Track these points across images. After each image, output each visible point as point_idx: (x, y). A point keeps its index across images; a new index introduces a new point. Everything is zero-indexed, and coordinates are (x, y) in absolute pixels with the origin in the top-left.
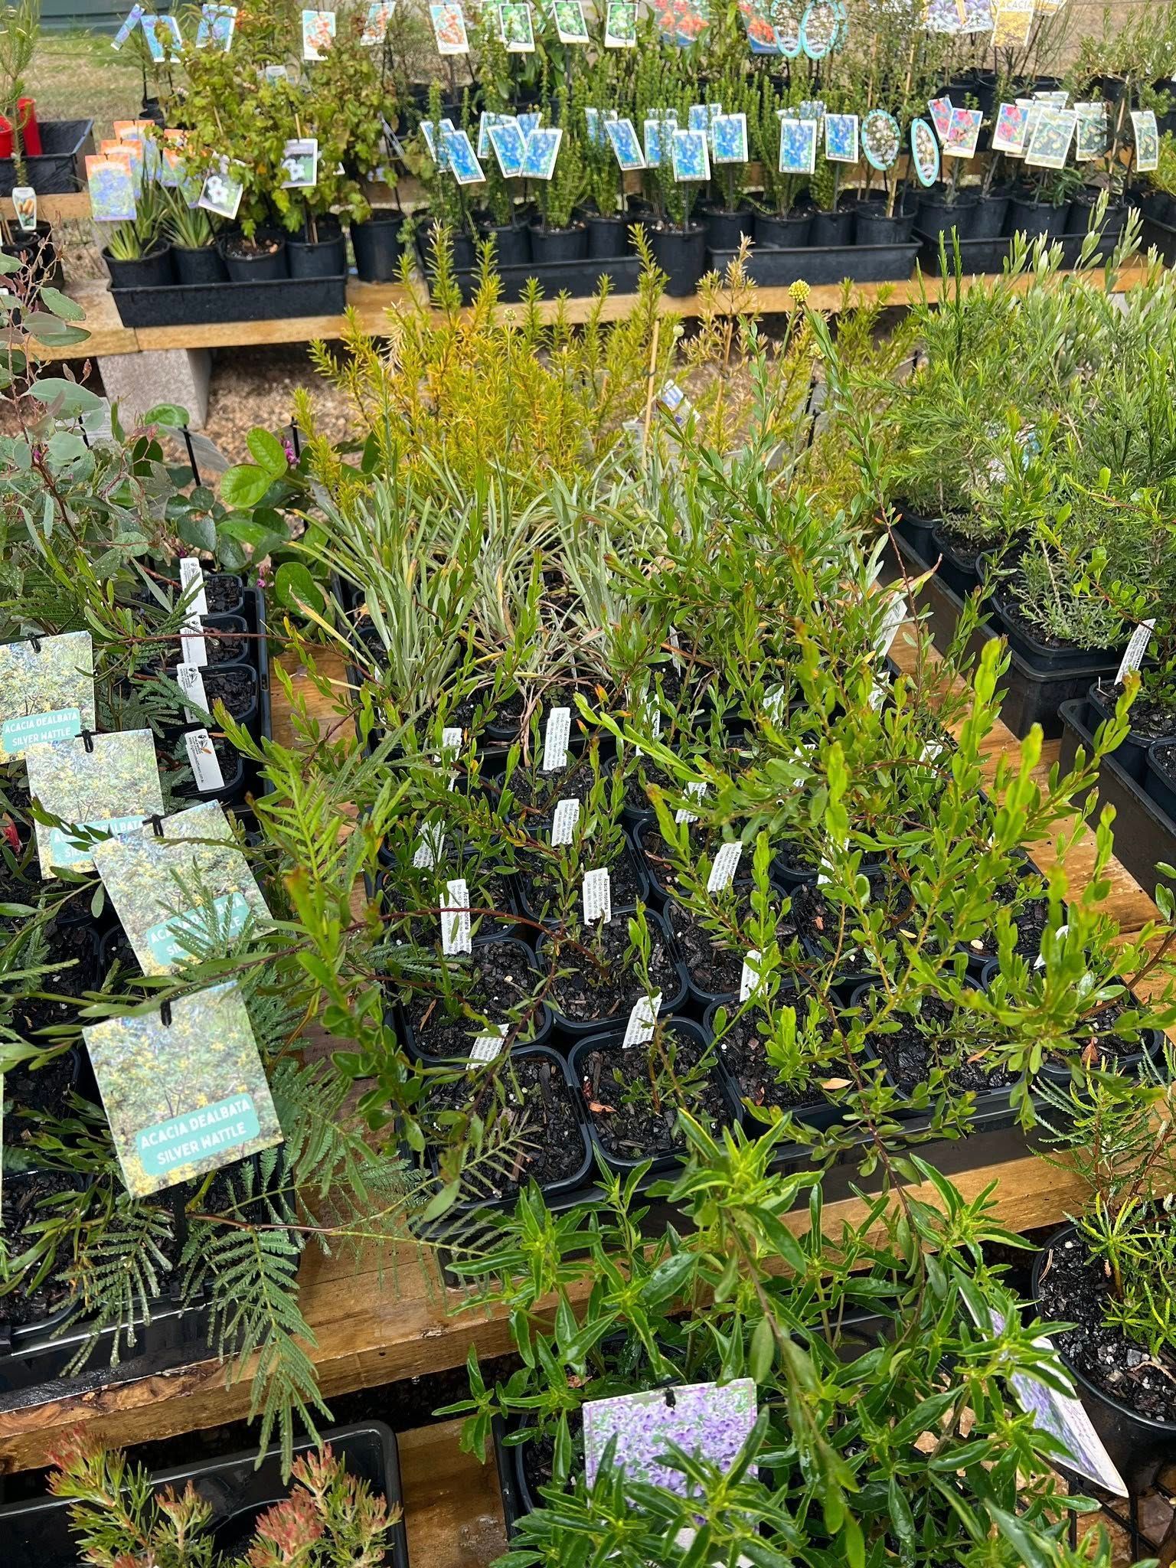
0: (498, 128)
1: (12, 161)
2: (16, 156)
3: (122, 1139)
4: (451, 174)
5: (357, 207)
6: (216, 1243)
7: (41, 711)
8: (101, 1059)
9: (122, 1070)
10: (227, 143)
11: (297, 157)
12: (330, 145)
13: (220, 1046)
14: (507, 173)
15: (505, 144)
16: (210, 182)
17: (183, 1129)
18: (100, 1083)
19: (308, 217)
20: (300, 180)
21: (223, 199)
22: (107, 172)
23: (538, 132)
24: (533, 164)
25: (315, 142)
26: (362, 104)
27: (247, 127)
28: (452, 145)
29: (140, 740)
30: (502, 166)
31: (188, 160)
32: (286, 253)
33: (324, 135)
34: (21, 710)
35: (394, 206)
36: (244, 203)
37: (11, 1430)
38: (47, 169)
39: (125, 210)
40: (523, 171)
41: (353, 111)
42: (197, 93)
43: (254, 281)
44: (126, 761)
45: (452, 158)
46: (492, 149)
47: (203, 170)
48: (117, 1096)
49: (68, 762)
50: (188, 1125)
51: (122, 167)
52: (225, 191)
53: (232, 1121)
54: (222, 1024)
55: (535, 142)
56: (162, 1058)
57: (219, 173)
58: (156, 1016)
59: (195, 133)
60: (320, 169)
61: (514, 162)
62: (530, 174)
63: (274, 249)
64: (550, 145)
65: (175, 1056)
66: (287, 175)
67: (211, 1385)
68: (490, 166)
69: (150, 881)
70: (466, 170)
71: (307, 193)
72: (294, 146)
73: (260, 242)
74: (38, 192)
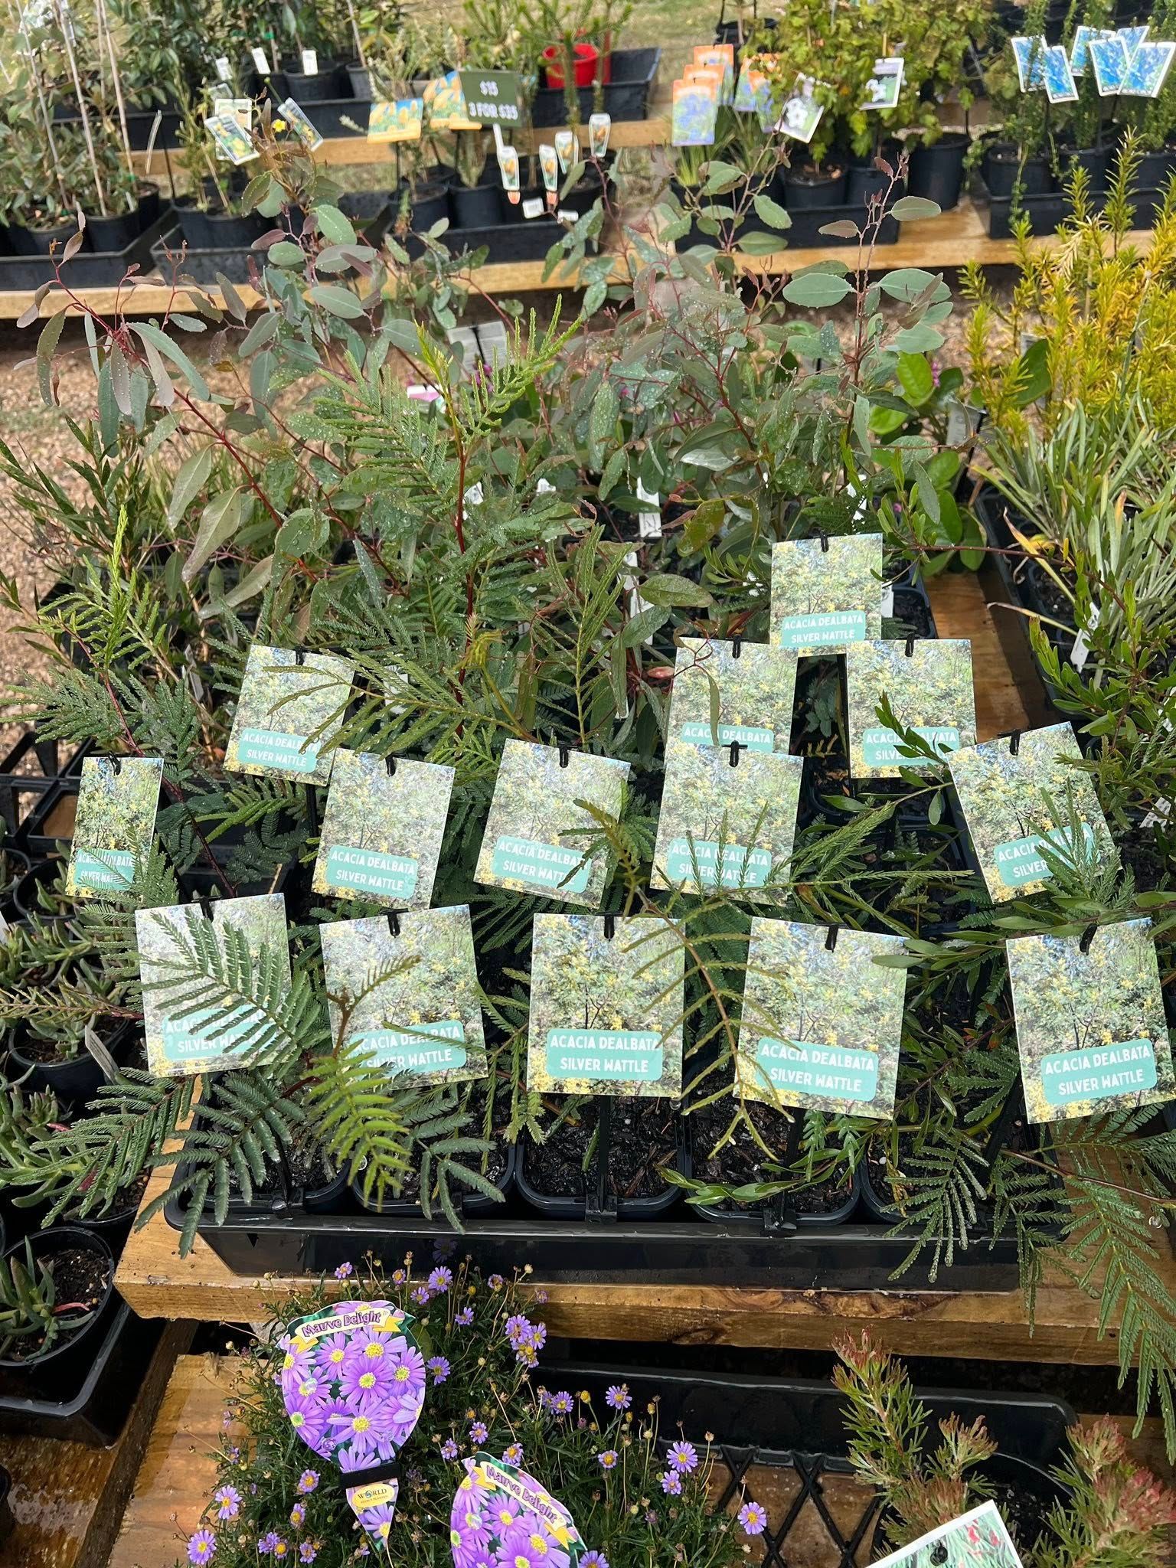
0: (1101, 43)
1: (592, 89)
2: (596, 83)
3: (1028, 1060)
4: (1044, 92)
5: (930, 128)
6: (1018, 1181)
7: (825, 610)
8: (1020, 973)
9: (1038, 990)
10: (817, 63)
11: (879, 78)
12: (918, 64)
13: (1129, 984)
14: (1104, 90)
15: (1105, 59)
16: (789, 105)
17: (1086, 1064)
18: (1016, 998)
19: (877, 142)
20: (881, 101)
21: (801, 123)
22: (693, 97)
23: (1144, 45)
24: (1136, 81)
25: (901, 61)
26: (954, 20)
27: (839, 47)
28: (1049, 61)
29: (959, 650)
30: (1100, 82)
31: (775, 82)
32: (847, 180)
33: (910, 55)
34: (803, 607)
35: (961, 130)
36: (820, 127)
37: (737, 1306)
38: (623, 96)
39: (704, 135)
40: (1125, 88)
41: (943, 27)
42: (794, 14)
43: (809, 208)
44: (943, 670)
45: (1047, 75)
46: (1090, 66)
47: (785, 92)
48: (1029, 1014)
49: (887, 663)
50: (1091, 1061)
51: (707, 91)
52: (803, 114)
53: (1132, 1065)
54: (1133, 960)
55: (1143, 56)
56: (1076, 985)
57: (801, 94)
58: (1075, 941)
59: (785, 55)
60: (902, 90)
61: (1113, 79)
62: (1132, 92)
63: (836, 174)
64: (1159, 59)
65: (1088, 985)
66: (868, 98)
67: (932, 1316)
68: (1086, 83)
69: (1003, 797)
70: (1059, 87)
71: (885, 114)
72: (881, 67)
73: (823, 168)
74: (613, 120)
